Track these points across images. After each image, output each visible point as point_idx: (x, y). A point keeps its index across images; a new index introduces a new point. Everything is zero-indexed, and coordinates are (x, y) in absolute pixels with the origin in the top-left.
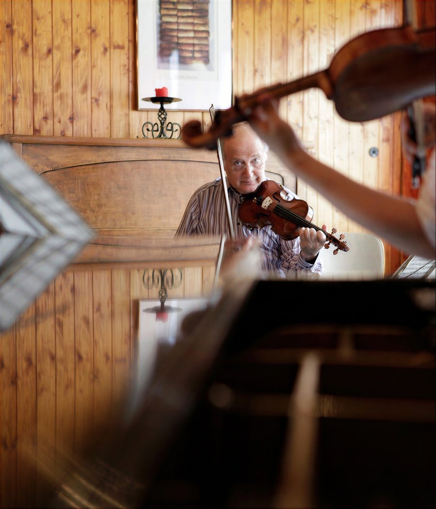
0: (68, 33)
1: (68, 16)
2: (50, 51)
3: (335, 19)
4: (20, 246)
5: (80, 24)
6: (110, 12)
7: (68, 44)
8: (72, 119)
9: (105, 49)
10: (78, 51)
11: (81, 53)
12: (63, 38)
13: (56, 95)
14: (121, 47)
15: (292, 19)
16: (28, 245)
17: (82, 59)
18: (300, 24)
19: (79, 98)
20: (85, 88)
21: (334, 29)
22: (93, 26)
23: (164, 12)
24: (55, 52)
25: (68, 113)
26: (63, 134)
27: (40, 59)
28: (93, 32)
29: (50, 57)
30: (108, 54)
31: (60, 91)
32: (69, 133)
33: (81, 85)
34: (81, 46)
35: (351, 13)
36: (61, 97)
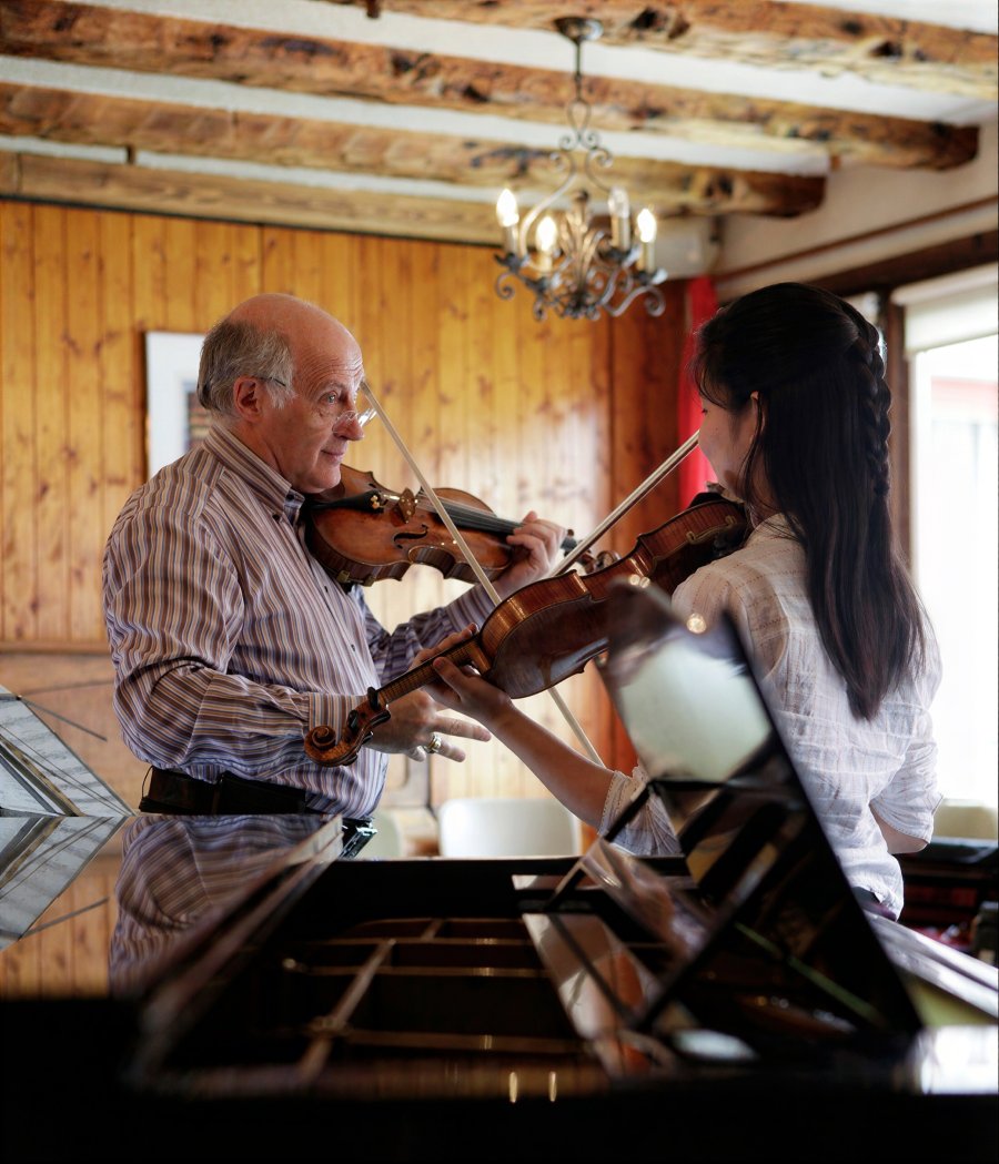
0: (27, 459)
1: (27, 430)
3: (492, 430)
4: (24, 830)
5: (49, 445)
6: (102, 421)
7: (28, 478)
8: (35, 606)
9: (94, 486)
10: (44, 489)
11: (51, 493)
12: (19, 468)
14: (120, 482)
15: (419, 430)
16: (38, 829)
17: (52, 503)
18: (432, 440)
19: (48, 570)
20: (57, 554)
21: (491, 447)
22: (72, 445)
23: (196, 421)
25: (27, 598)
26: (20, 633)
28: (71, 456)
30: (99, 493)
32: (29, 631)
33: (50, 548)
34: (52, 481)
35: (521, 419)
36: (16, 569)
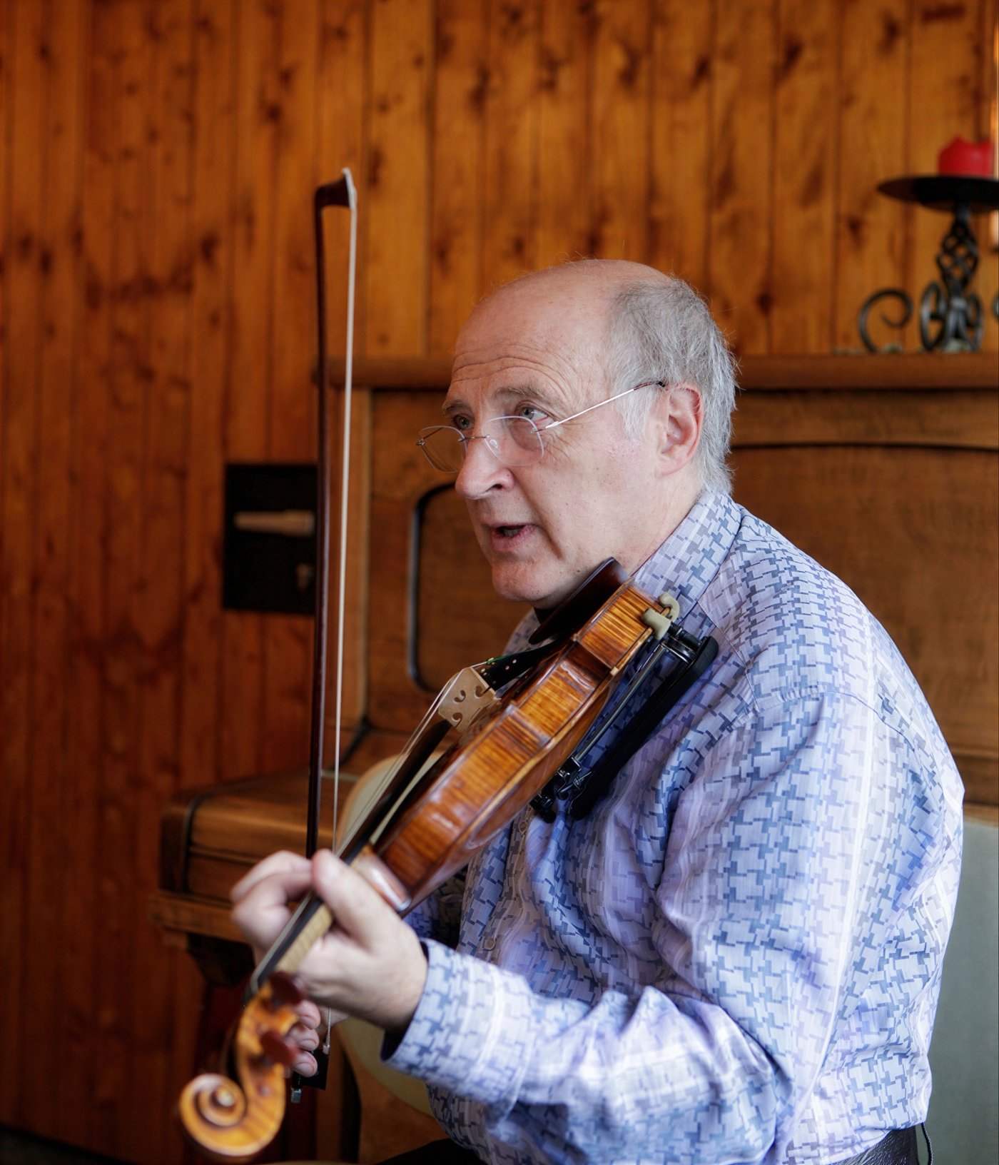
2: (703, 70)
7: (762, 33)
8: (765, 302)
9: (892, 30)
10: (792, 53)
11: (808, 55)
13: (718, 218)
14: (951, 13)
17: (807, 79)
19: (793, 221)
20: (813, 186)
24: (719, 67)
27: (674, 99)
29: (703, 89)
30: (901, 44)
31: (731, 205)
33: (800, 176)
34: (806, 33)
36: (734, 226)
